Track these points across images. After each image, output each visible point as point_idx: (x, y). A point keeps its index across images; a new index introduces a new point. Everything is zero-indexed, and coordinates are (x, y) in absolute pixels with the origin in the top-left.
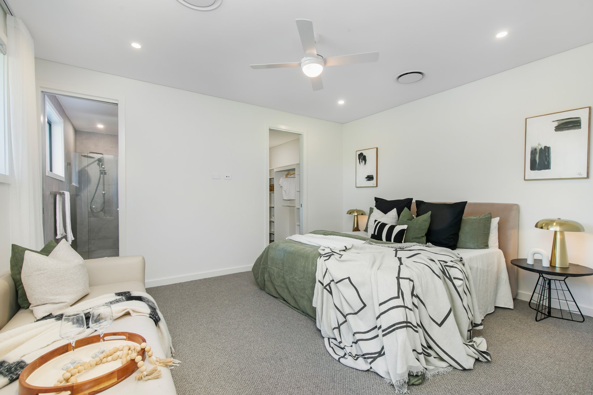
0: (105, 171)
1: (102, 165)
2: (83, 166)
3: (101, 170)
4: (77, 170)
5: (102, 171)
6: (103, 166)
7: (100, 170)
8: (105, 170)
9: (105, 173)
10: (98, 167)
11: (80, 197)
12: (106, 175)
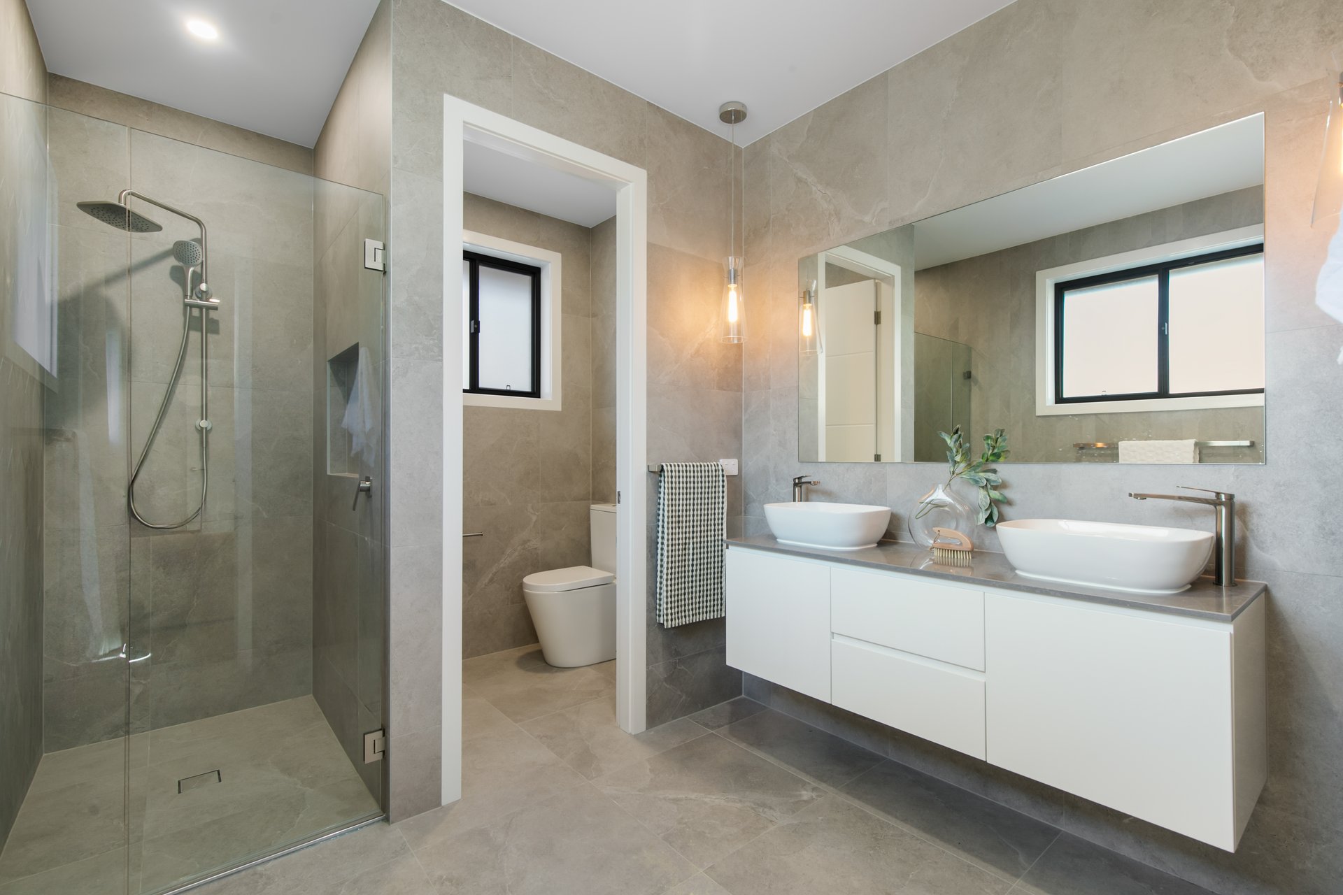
0: (213, 314)
1: (198, 278)
2: (82, 279)
3: (192, 306)
4: (51, 296)
5: (196, 312)
6: (203, 287)
7: (186, 305)
8: (215, 308)
9: (213, 327)
10: (178, 290)
11: (64, 445)
12: (215, 336)
